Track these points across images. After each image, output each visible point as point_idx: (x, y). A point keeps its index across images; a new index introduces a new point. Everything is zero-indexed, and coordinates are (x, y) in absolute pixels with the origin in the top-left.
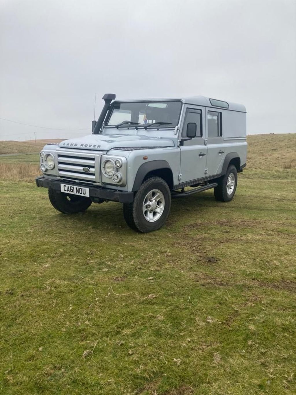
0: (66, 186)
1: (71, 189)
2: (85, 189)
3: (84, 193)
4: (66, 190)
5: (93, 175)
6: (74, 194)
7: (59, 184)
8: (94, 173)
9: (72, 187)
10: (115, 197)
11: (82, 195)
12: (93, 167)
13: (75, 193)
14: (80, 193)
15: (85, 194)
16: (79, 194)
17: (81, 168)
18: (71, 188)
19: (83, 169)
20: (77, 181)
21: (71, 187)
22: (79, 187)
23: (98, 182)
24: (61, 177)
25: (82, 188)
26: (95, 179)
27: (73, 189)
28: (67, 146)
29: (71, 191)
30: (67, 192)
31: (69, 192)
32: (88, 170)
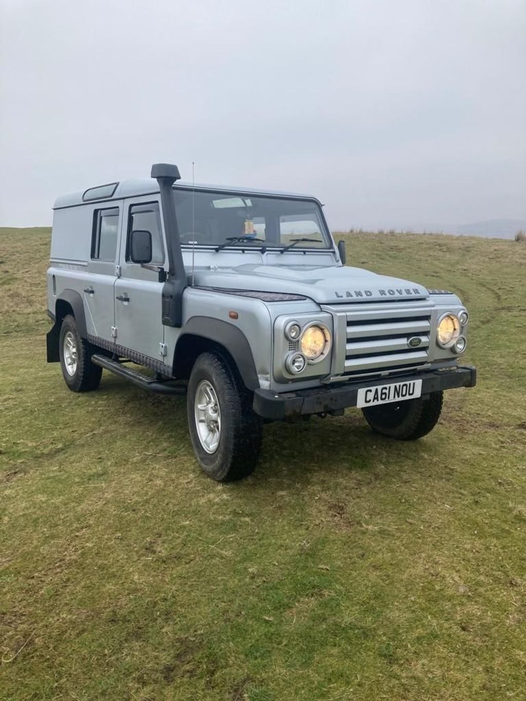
0: (370, 391)
1: (382, 394)
2: (414, 383)
3: (411, 392)
4: (370, 401)
5: (426, 349)
6: (388, 402)
8: (427, 344)
9: (386, 388)
11: (408, 397)
12: (426, 333)
13: (391, 399)
14: (403, 396)
15: (413, 393)
16: (401, 399)
17: (403, 342)
18: (384, 391)
19: (411, 343)
20: (383, 373)
21: (383, 389)
22: (402, 384)
25: (408, 383)
26: (427, 357)
27: (387, 391)
29: (382, 399)
30: (371, 404)
31: (376, 403)
32: (420, 341)
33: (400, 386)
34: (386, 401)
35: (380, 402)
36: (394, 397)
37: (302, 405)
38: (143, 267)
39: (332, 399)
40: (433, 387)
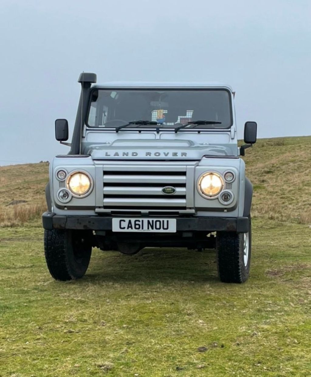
0: (124, 221)
1: (135, 224)
2: (168, 221)
3: (165, 227)
4: (124, 228)
5: (183, 197)
6: (142, 231)
7: (108, 219)
8: (184, 194)
9: (139, 221)
10: (228, 226)
11: (162, 231)
12: (183, 185)
13: (145, 229)
14: (156, 228)
15: (167, 228)
16: (155, 231)
17: (158, 190)
18: (137, 223)
19: (164, 191)
20: (143, 211)
21: (136, 221)
22: (155, 220)
23: (190, 208)
24: (105, 207)
25: (161, 220)
26: (186, 203)
27: (140, 223)
28: (116, 156)
29: (135, 228)
30: (126, 230)
31: (130, 230)
32: (174, 190)
33: (153, 221)
34: (140, 231)
35: (134, 230)
36: (148, 228)
37: (66, 222)
38: (61, 143)
39: (89, 222)
40: (189, 226)
